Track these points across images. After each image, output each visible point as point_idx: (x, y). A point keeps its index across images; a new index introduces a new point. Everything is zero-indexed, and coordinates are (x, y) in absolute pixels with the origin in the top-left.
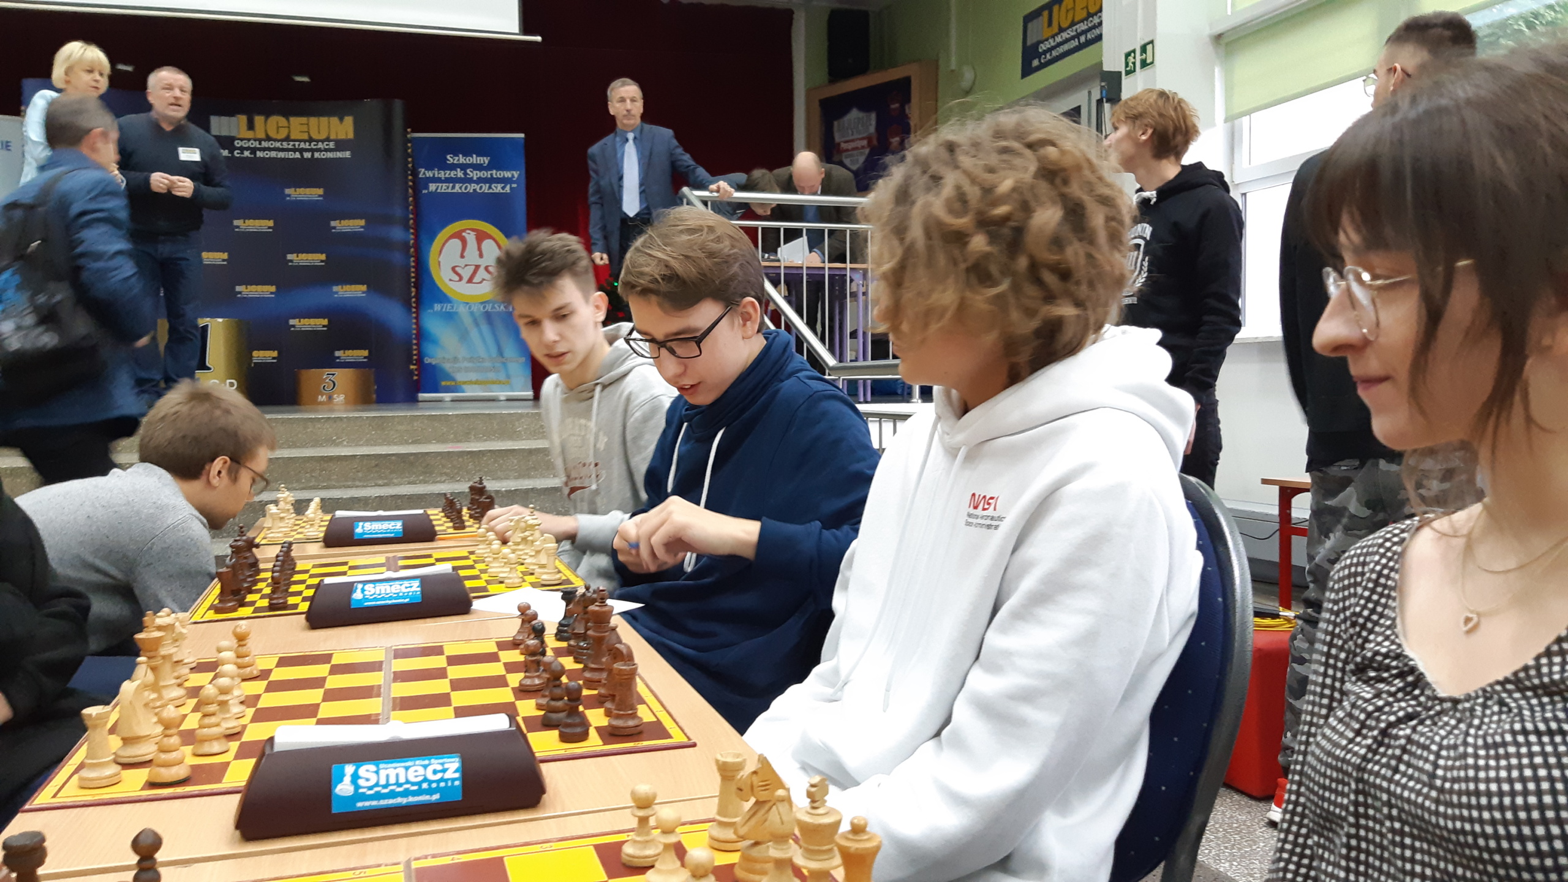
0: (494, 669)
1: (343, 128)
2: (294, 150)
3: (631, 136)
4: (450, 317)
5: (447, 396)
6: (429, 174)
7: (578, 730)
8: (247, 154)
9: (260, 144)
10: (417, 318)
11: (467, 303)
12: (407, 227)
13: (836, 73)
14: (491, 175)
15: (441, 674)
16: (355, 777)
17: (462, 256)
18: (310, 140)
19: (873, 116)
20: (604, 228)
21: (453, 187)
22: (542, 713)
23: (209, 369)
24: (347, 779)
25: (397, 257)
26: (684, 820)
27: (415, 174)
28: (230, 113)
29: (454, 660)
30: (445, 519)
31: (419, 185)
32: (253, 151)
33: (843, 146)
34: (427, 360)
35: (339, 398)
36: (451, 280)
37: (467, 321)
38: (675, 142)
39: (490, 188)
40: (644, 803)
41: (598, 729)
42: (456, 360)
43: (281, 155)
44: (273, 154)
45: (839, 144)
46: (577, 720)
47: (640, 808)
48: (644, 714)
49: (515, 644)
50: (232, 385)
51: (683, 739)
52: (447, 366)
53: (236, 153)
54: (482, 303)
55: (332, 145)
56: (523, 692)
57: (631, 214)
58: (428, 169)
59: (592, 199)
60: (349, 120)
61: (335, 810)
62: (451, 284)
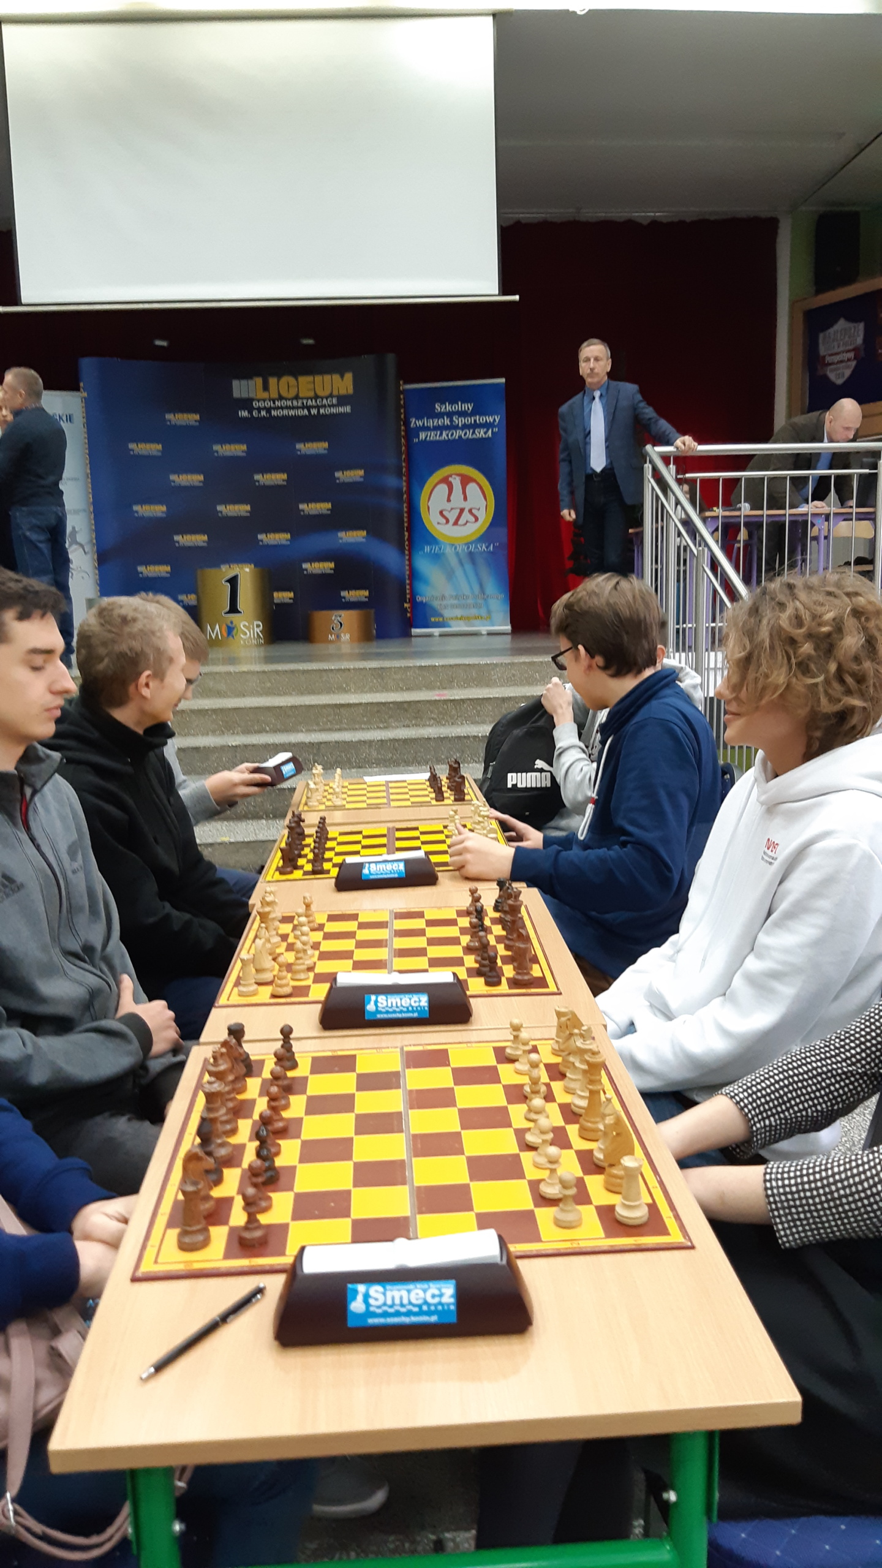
0: (452, 932)
1: (344, 384)
2: (303, 407)
3: (597, 394)
4: (437, 557)
5: (436, 631)
6: (420, 423)
7: (495, 980)
8: (263, 413)
9: (274, 403)
10: (410, 560)
11: (453, 545)
12: (400, 474)
13: (822, 283)
14: (475, 421)
15: (421, 933)
16: (376, 1002)
17: (449, 500)
18: (316, 397)
19: (861, 326)
20: (570, 484)
21: (441, 434)
22: (477, 965)
23: (239, 612)
24: (372, 1003)
25: (391, 503)
26: (533, 1038)
27: (407, 423)
28: (248, 376)
29: (431, 923)
30: (430, 789)
31: (411, 433)
32: (268, 410)
33: (828, 359)
34: (419, 599)
35: (346, 637)
36: (438, 523)
37: (453, 561)
38: (639, 397)
39: (474, 432)
40: (516, 1028)
41: (508, 979)
42: (443, 597)
43: (292, 413)
44: (285, 412)
45: (824, 357)
46: (494, 974)
47: (514, 1030)
48: (536, 972)
49: (468, 913)
50: (258, 626)
51: (555, 990)
52: (436, 604)
53: (255, 413)
54: (466, 544)
55: (335, 401)
56: (468, 950)
57: (598, 469)
58: (418, 418)
59: (562, 456)
60: (349, 376)
61: (367, 1018)
62: (439, 527)
